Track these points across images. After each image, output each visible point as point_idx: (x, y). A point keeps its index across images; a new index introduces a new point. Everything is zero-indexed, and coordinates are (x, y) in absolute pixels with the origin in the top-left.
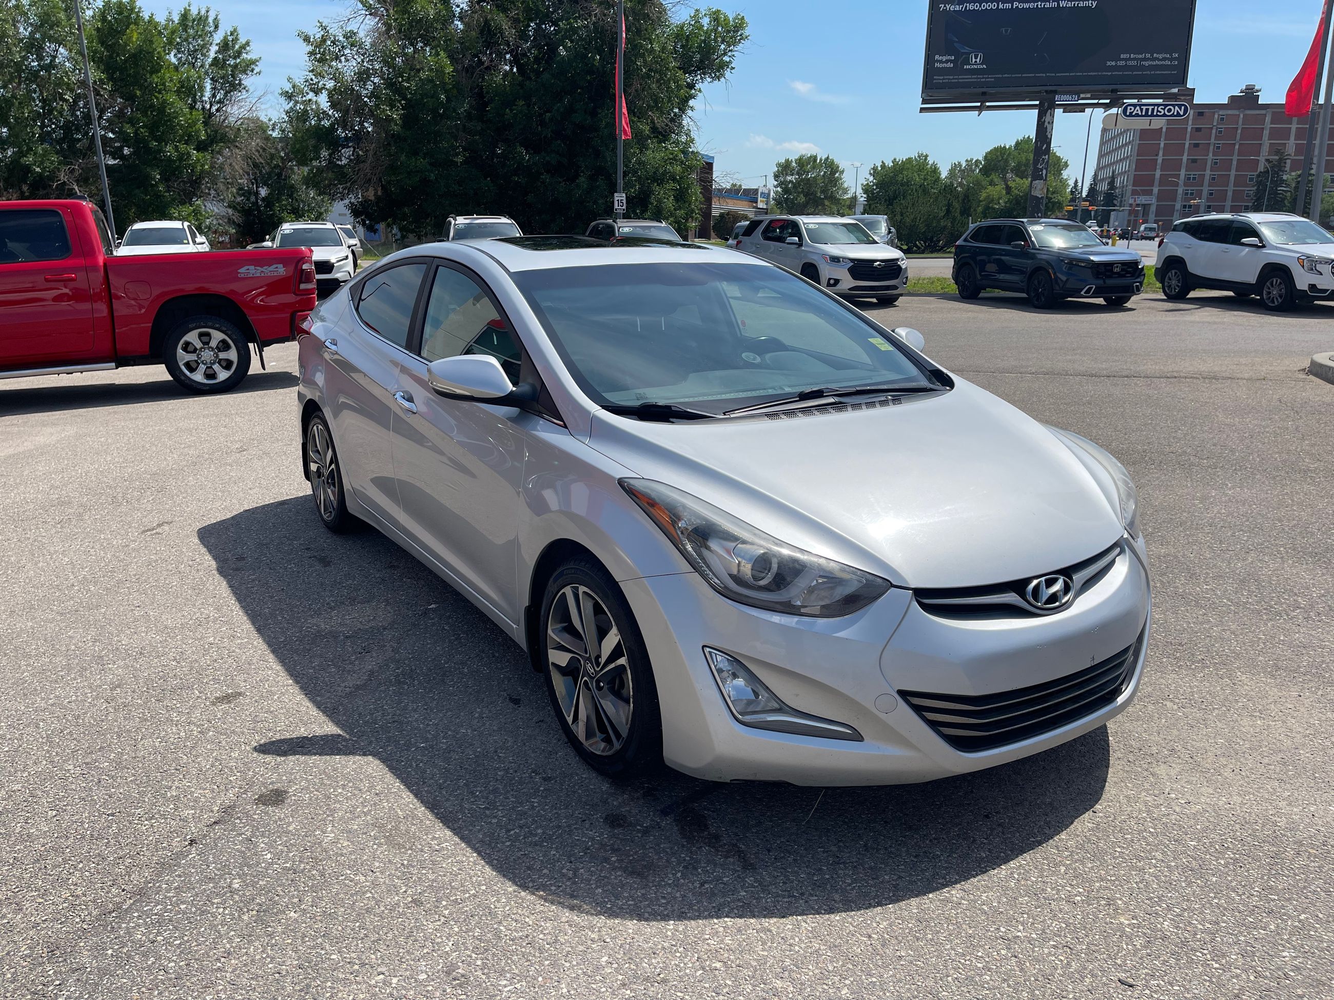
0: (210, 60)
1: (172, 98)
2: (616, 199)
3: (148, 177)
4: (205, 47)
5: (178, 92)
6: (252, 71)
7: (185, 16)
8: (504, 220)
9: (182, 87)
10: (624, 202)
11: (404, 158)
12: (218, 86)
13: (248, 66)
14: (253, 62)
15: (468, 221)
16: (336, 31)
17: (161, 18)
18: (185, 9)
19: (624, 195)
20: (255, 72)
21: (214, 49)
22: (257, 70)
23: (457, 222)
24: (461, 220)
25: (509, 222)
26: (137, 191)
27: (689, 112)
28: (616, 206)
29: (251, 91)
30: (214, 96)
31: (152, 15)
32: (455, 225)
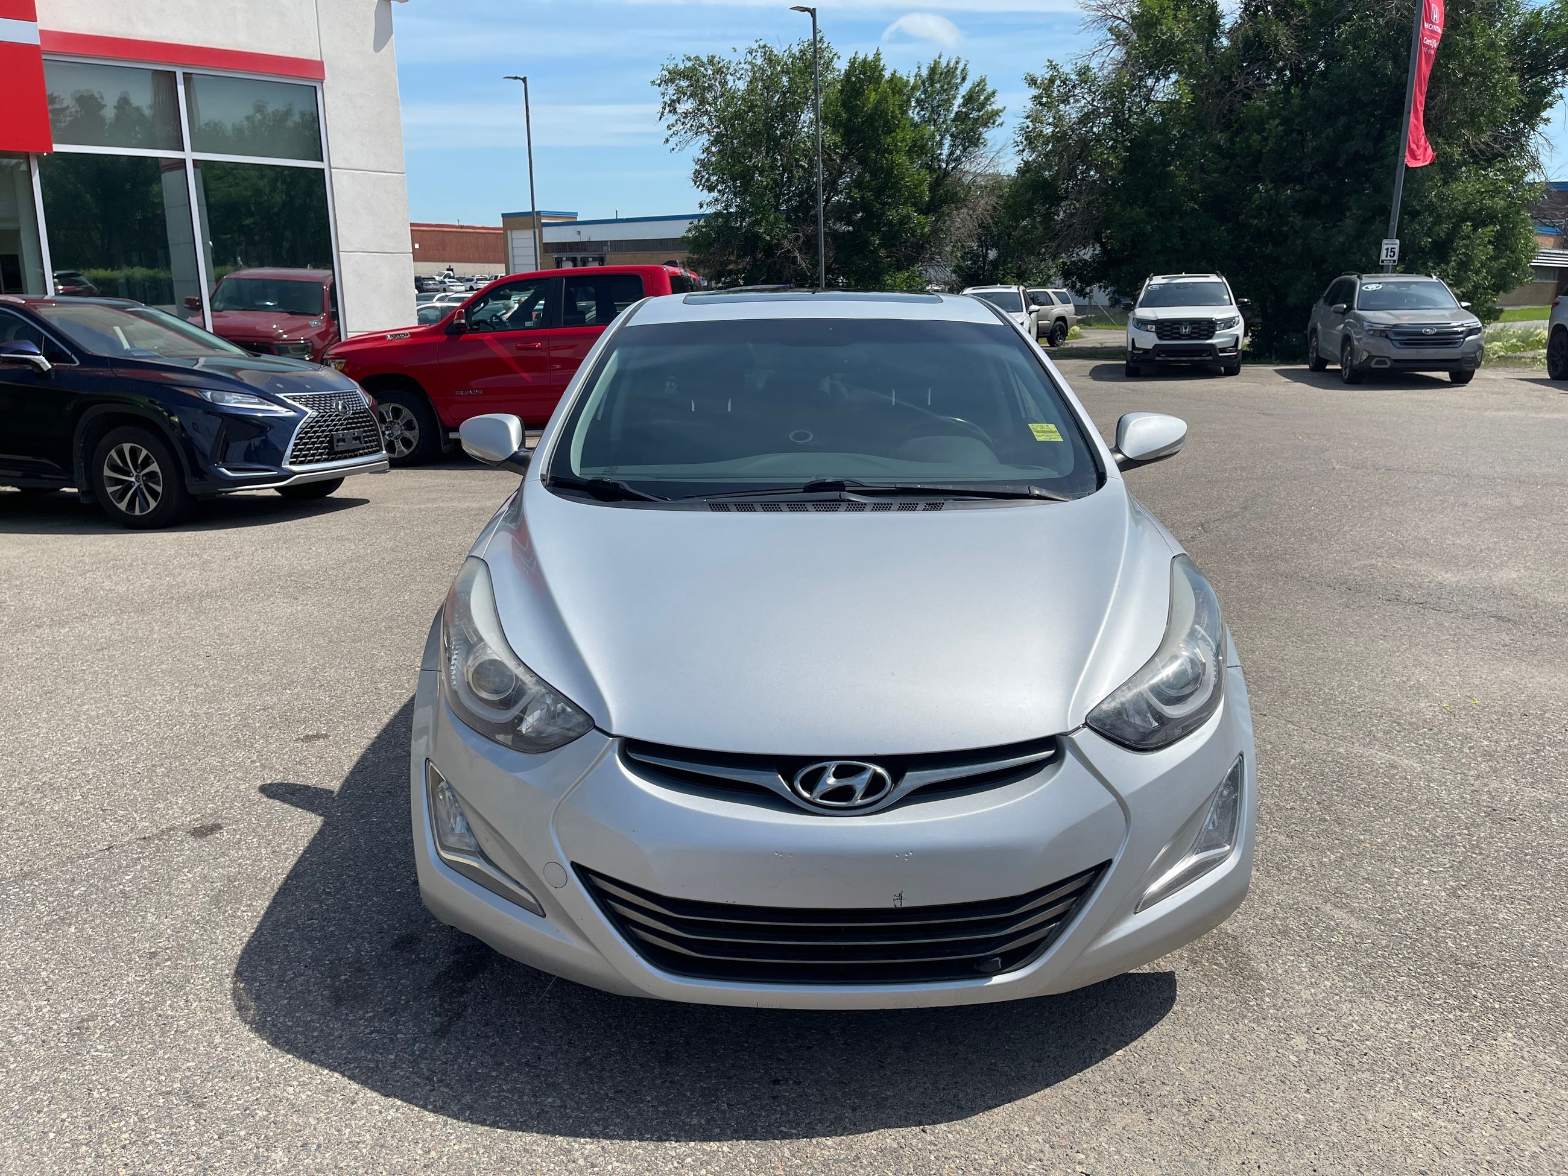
0: (953, 115)
1: (902, 159)
2: (1384, 247)
3: (867, 243)
4: (949, 101)
5: (909, 152)
6: (994, 123)
7: (933, 71)
8: (1213, 278)
9: (915, 146)
10: (1397, 250)
11: (1118, 207)
12: (958, 142)
13: (990, 118)
14: (997, 113)
15: (1165, 281)
16: (1068, 69)
17: (902, 73)
18: (935, 61)
19: (1398, 241)
20: (997, 124)
21: (959, 101)
22: (999, 121)
23: (1151, 283)
24: (1158, 280)
25: (1219, 280)
26: (855, 257)
27: (1541, 127)
28: (1383, 257)
29: (989, 145)
30: (951, 153)
31: (895, 72)
32: (1149, 285)
